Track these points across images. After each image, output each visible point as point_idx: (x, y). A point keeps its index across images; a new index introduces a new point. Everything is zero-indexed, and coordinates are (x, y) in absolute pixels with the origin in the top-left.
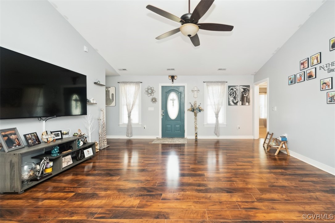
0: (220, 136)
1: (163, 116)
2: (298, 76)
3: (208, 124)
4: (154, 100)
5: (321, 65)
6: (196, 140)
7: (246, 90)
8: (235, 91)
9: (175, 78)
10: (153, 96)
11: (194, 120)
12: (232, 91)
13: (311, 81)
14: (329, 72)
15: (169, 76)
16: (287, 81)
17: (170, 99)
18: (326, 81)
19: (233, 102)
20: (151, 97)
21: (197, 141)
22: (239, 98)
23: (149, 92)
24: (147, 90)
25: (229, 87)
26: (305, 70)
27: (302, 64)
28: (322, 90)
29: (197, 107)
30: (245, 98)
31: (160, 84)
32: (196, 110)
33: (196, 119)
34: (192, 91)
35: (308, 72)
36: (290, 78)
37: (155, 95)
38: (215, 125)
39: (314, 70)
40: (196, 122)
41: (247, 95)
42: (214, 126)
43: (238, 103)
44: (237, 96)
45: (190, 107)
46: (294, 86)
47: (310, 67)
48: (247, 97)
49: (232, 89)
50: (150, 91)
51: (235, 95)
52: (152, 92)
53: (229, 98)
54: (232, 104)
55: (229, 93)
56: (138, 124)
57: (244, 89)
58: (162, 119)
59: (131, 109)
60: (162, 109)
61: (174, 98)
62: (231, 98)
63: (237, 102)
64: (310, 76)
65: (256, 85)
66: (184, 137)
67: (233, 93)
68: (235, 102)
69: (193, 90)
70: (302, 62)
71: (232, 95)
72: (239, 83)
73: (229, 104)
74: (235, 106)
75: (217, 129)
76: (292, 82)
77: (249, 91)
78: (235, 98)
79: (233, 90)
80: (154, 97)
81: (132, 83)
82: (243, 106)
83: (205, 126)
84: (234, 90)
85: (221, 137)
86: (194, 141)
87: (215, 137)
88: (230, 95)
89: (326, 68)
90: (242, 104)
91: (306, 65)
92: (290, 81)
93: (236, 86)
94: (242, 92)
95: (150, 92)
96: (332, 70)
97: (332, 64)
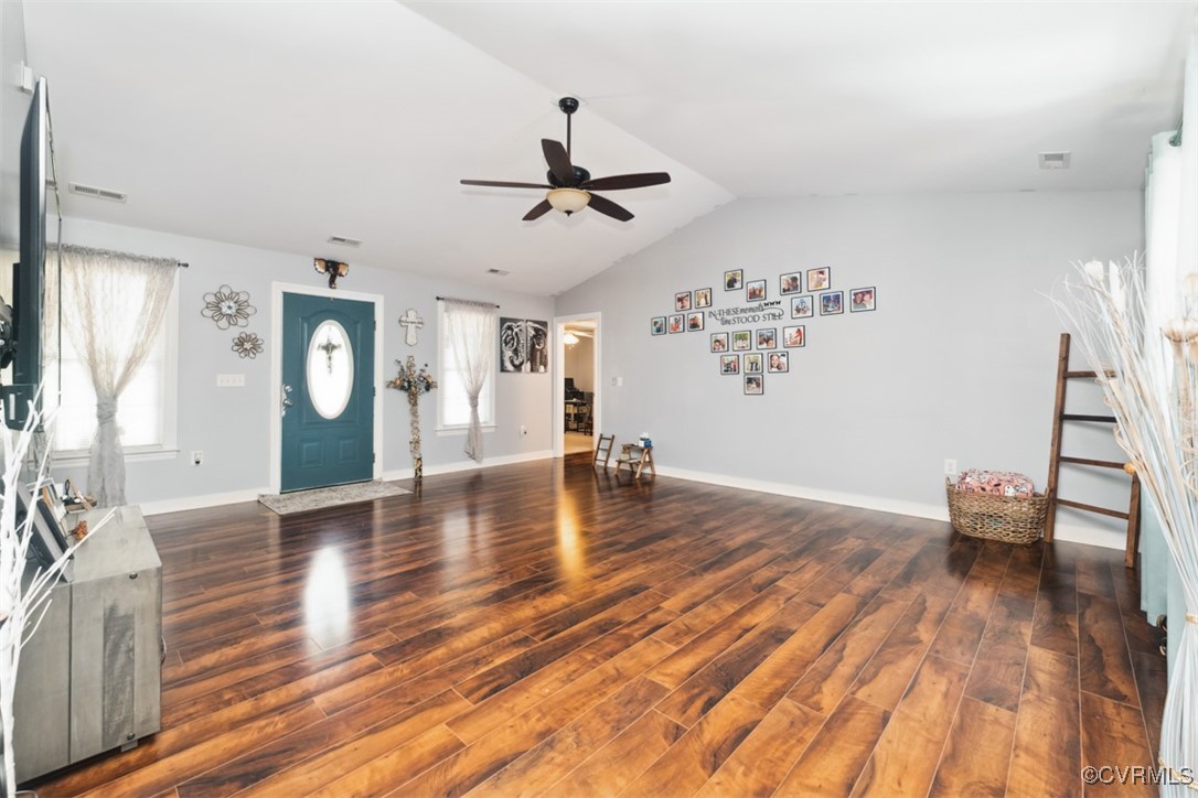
0: (484, 460)
1: (287, 406)
2: (672, 320)
3: (448, 429)
4: (248, 346)
5: (710, 309)
6: (418, 480)
7: (540, 333)
8: (517, 334)
9: (342, 270)
10: (242, 330)
11: (409, 418)
12: (509, 332)
13: (695, 334)
14: (723, 324)
15: (316, 259)
16: (648, 327)
17: (316, 346)
18: (720, 337)
19: (512, 362)
20: (235, 332)
21: (420, 484)
22: (523, 354)
23: (225, 310)
24: (211, 299)
25: (503, 320)
26: (685, 313)
27: (680, 300)
28: (714, 350)
29: (418, 373)
30: (538, 353)
31: (274, 283)
32: (414, 385)
33: (414, 414)
34: (400, 321)
35: (691, 316)
36: (656, 323)
37: (252, 327)
38: (470, 429)
39: (700, 316)
40: (415, 425)
41: (542, 346)
42: (466, 432)
43: (523, 367)
44: (520, 348)
45: (394, 375)
46: (662, 338)
47: (694, 310)
48: (541, 351)
49: (510, 328)
50: (230, 307)
51: (518, 344)
52: (241, 311)
53: (502, 352)
54: (510, 367)
55: (501, 337)
56: (156, 449)
57: (536, 330)
58: (284, 420)
59: (115, 383)
60: (285, 381)
61: (334, 342)
62: (508, 354)
63: (522, 364)
64: (694, 326)
65: (561, 322)
66: (372, 476)
67: (513, 339)
68: (517, 363)
69: (403, 319)
70: (679, 296)
71: (510, 345)
72: (526, 313)
73: (503, 369)
74: (517, 375)
75: (473, 439)
76: (659, 330)
77: (545, 335)
78: (516, 351)
79: (512, 330)
80: (248, 331)
81: (130, 263)
82: (534, 374)
83: (439, 434)
84: (516, 330)
85: (488, 462)
86: (412, 484)
87: (470, 466)
88: (506, 344)
89: (718, 317)
90: (532, 370)
91: (687, 304)
92: (654, 328)
93: (519, 320)
94: (532, 339)
95: (229, 312)
96: (728, 322)
97: (728, 312)
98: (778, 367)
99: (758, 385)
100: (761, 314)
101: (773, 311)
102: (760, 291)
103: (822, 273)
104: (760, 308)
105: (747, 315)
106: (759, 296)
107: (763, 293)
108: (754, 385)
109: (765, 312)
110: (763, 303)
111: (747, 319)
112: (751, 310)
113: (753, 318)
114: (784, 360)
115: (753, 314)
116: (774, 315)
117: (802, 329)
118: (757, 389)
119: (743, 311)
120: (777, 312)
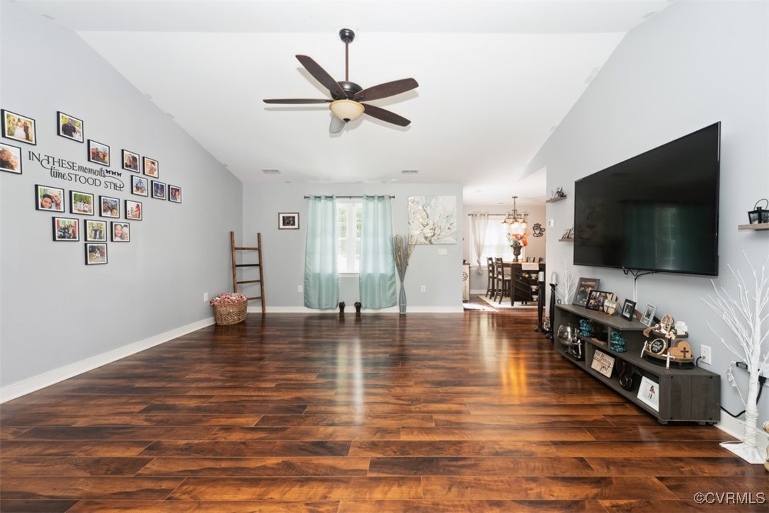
5: (32, 148)
14: (52, 175)
18: (51, 192)
39: (13, 152)
89: (45, 164)
96: (59, 175)
97: (61, 163)
98: (121, 237)
99: (102, 254)
100: (103, 179)
101: (115, 181)
102: (104, 156)
103: (153, 163)
104: (100, 173)
105: (87, 175)
106: (103, 160)
107: (107, 159)
108: (98, 255)
109: (106, 179)
110: (104, 168)
111: (87, 180)
112: (91, 171)
113: (94, 181)
114: (126, 230)
115: (94, 177)
116: (115, 185)
117: (140, 204)
118: (100, 259)
119: (81, 168)
120: (118, 183)
